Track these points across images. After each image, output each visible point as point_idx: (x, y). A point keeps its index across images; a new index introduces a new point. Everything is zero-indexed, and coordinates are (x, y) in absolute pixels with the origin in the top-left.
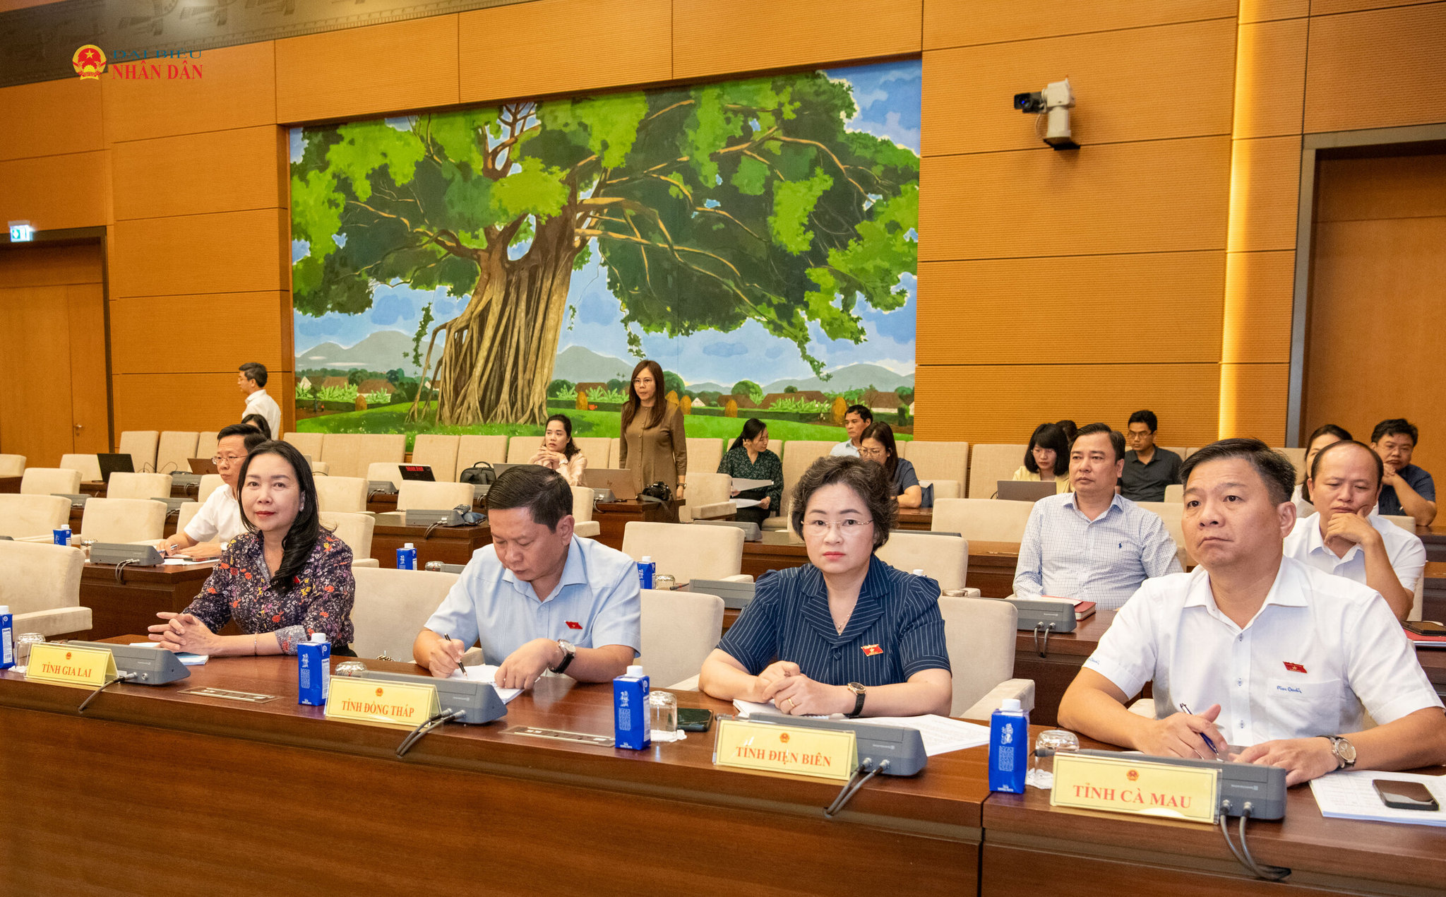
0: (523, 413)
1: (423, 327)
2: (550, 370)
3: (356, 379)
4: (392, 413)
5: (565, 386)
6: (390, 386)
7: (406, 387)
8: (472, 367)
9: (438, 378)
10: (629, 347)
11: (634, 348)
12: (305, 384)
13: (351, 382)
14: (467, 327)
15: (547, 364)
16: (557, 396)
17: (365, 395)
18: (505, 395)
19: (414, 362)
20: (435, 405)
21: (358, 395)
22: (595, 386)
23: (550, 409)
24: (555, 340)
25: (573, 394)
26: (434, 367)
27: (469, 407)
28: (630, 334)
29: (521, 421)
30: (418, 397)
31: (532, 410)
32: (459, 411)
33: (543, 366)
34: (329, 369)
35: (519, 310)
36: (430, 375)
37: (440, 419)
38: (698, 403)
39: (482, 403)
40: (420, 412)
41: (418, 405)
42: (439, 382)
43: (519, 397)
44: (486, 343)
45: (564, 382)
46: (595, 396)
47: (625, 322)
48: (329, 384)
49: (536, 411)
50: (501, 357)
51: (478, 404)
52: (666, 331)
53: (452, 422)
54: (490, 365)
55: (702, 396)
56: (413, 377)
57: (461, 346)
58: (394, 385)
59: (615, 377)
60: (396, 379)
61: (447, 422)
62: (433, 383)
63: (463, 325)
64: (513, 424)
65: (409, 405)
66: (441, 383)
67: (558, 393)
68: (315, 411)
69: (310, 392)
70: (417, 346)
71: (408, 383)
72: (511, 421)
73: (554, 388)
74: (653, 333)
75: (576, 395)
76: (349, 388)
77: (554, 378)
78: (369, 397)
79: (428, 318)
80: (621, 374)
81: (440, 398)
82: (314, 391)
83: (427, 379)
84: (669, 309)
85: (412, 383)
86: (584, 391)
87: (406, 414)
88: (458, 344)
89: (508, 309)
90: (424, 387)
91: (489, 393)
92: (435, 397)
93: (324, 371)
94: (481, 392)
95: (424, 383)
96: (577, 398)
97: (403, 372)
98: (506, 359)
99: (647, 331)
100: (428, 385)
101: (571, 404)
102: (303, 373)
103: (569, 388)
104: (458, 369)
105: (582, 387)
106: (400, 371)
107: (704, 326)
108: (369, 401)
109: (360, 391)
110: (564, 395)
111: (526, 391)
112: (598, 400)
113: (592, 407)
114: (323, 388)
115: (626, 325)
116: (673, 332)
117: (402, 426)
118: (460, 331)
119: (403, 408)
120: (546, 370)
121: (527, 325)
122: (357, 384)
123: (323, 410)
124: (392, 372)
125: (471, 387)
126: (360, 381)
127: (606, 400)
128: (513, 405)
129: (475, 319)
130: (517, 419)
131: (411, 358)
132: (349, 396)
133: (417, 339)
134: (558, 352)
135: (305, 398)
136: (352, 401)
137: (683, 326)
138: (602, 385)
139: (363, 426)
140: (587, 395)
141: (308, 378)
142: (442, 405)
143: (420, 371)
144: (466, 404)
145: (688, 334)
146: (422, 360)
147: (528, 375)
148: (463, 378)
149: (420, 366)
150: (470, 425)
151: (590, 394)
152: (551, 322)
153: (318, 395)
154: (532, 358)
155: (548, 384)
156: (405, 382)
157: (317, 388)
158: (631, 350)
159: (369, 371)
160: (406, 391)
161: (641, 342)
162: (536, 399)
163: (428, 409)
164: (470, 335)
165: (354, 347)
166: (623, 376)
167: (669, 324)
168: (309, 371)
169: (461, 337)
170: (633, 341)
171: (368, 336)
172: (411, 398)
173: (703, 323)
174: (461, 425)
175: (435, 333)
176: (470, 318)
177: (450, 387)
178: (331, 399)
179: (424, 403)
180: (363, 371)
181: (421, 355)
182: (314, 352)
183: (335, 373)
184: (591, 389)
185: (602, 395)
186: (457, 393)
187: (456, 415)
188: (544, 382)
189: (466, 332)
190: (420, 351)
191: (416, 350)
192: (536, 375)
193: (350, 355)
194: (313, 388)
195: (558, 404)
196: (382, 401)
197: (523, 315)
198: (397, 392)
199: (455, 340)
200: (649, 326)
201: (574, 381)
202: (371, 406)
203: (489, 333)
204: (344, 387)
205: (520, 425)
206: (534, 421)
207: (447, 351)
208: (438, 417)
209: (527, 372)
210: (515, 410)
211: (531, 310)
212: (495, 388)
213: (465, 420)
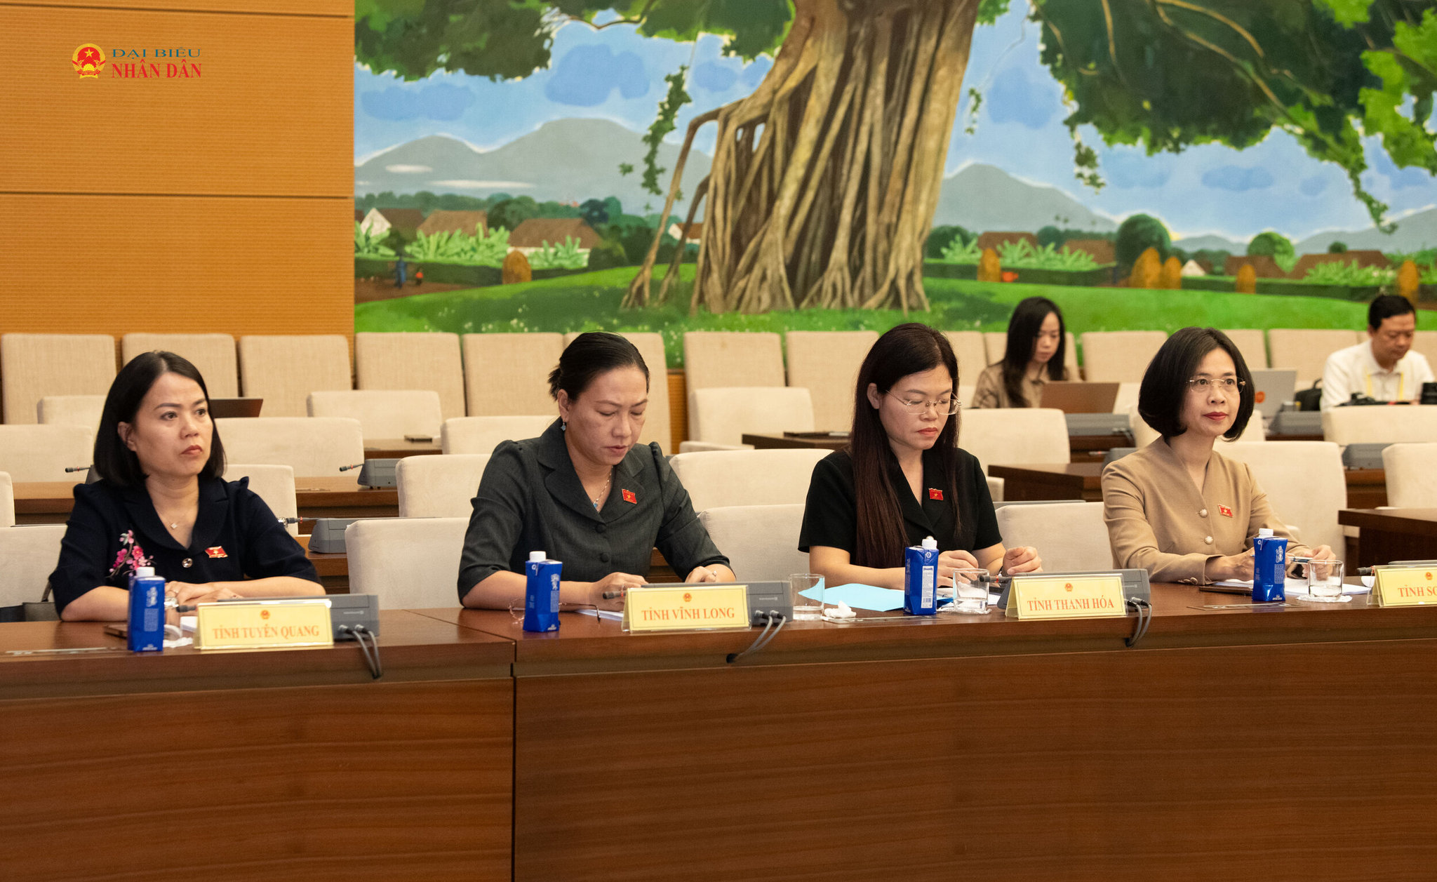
0: (876, 287)
1: (668, 114)
2: (931, 206)
3: (508, 216)
4: (590, 289)
5: (958, 238)
6: (588, 232)
7: (625, 234)
8: (773, 197)
9: (699, 217)
10: (1077, 169)
11: (1087, 171)
12: (377, 226)
13: (495, 221)
14: (764, 118)
15: (924, 196)
16: (942, 256)
17: (527, 252)
18: (839, 253)
19: (644, 185)
20: (689, 272)
21: (510, 250)
22: (1013, 238)
23: (932, 282)
24: (940, 150)
25: (973, 252)
26: (689, 197)
27: (764, 278)
28: (1078, 146)
29: (872, 303)
30: (652, 255)
31: (894, 283)
32: (741, 284)
33: (916, 200)
34: (438, 193)
35: (871, 92)
36: (681, 211)
37: (701, 299)
38: (1192, 270)
39: (792, 268)
40: (655, 286)
41: (652, 271)
42: (700, 226)
43: (868, 257)
44: (803, 153)
45: (956, 231)
46: (1014, 256)
47: (1072, 123)
48: (437, 226)
49: (902, 283)
50: (832, 180)
51: (782, 271)
52: (1141, 144)
53: (726, 307)
54: (810, 195)
55: (1202, 258)
56: (643, 214)
57: (751, 156)
58: (599, 231)
59: (1050, 222)
60: (604, 218)
61: (716, 307)
62: (688, 227)
63: (755, 114)
64: (854, 310)
65: (633, 271)
66: (705, 229)
67: (944, 251)
68: (399, 285)
69: (386, 242)
70: (653, 153)
71: (629, 227)
72: (850, 302)
73: (938, 241)
74: (1118, 147)
75: (979, 255)
76: (487, 236)
77: (938, 222)
78: (535, 256)
79: (678, 97)
80: (1062, 217)
81: (701, 258)
82: (396, 240)
83: (675, 220)
84: (1147, 105)
85: (639, 229)
86: (994, 248)
87: (623, 292)
88: (743, 152)
89: (849, 88)
90: (666, 235)
91: (806, 250)
92: (691, 256)
93: (427, 199)
94: (790, 248)
95: (667, 227)
96: (982, 260)
97: (618, 204)
98: (842, 184)
99: (1109, 142)
100: (676, 232)
101: (968, 272)
102: (369, 201)
103: (966, 240)
104: (742, 202)
105: (991, 241)
106: (612, 203)
107: (1203, 138)
108: (536, 264)
109: (514, 242)
110: (956, 255)
111: (882, 247)
112: (1021, 264)
113: (1008, 276)
114: (420, 234)
115: (1072, 130)
116: (1153, 146)
117: (614, 315)
118: (749, 127)
119: (617, 278)
120: (922, 208)
121: (888, 120)
122: (509, 227)
123: (419, 282)
124: (593, 205)
125: (769, 237)
126: (515, 221)
127: (1034, 263)
128: (855, 271)
129: (781, 103)
130: (862, 299)
131: (638, 175)
132: (488, 253)
133: (654, 138)
134: (948, 173)
135: (372, 256)
136: (493, 263)
137: (1169, 136)
138: (1029, 237)
139: (519, 317)
140: (999, 255)
141: (382, 211)
142: (707, 271)
143: (658, 204)
144: (757, 272)
145: (1177, 150)
146: (664, 182)
147: (886, 217)
148: (753, 219)
149: (659, 192)
150: (765, 312)
151: (1004, 253)
152: (933, 118)
153: (408, 249)
154: (895, 183)
155: (926, 234)
156: (623, 225)
157: (405, 234)
158: (1080, 175)
159: (539, 199)
160: (627, 244)
161: (1099, 161)
162: (902, 261)
163: (674, 281)
164: (769, 134)
165: (505, 148)
166: (1066, 221)
167: (1146, 132)
168: (386, 197)
169: (750, 139)
170: (1085, 158)
171: (538, 127)
172: (636, 256)
173: (1203, 132)
174: (746, 312)
175: (694, 128)
176: (770, 103)
177: (723, 236)
178: (440, 259)
179: (665, 267)
180: (524, 201)
181: (662, 171)
182: (401, 155)
183: (454, 203)
184: (1007, 243)
185: (1028, 255)
186: (738, 249)
187: (736, 292)
188: (918, 229)
189: (760, 130)
190: (659, 163)
191: (649, 160)
192: (904, 216)
193: (494, 165)
194: (394, 233)
195: (943, 271)
196: (567, 264)
197: (879, 101)
198: (604, 244)
199: (737, 144)
200: (1112, 132)
201: (976, 227)
202: (539, 274)
203: (809, 132)
204: (475, 234)
205: (869, 312)
206: (897, 303)
207: (720, 165)
208: (695, 297)
209: (886, 210)
210: (858, 283)
211: (895, 94)
212: (819, 242)
213: (754, 303)
